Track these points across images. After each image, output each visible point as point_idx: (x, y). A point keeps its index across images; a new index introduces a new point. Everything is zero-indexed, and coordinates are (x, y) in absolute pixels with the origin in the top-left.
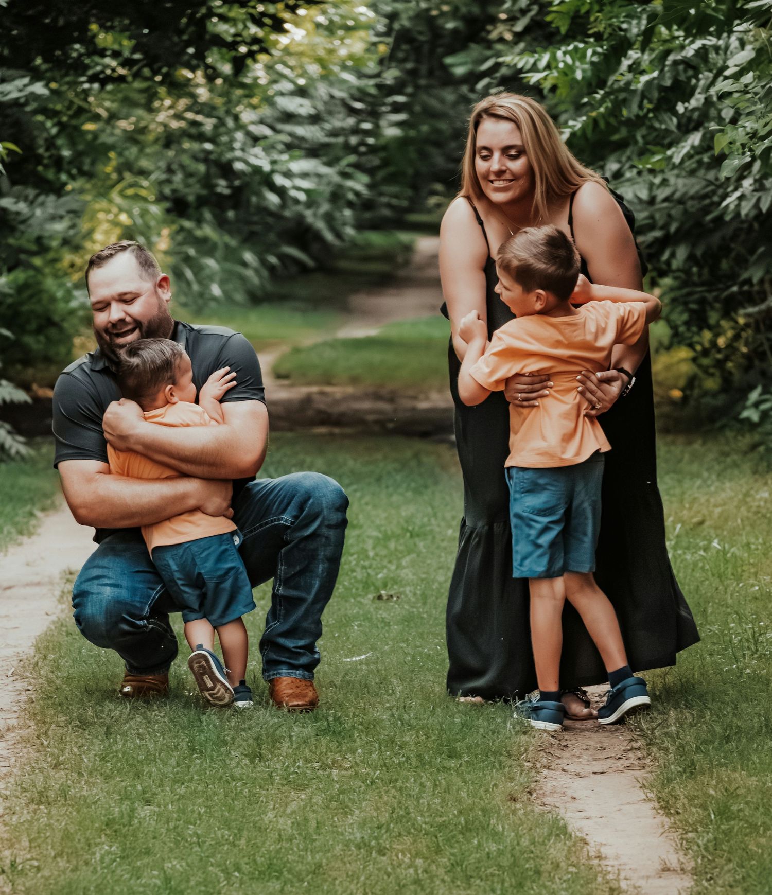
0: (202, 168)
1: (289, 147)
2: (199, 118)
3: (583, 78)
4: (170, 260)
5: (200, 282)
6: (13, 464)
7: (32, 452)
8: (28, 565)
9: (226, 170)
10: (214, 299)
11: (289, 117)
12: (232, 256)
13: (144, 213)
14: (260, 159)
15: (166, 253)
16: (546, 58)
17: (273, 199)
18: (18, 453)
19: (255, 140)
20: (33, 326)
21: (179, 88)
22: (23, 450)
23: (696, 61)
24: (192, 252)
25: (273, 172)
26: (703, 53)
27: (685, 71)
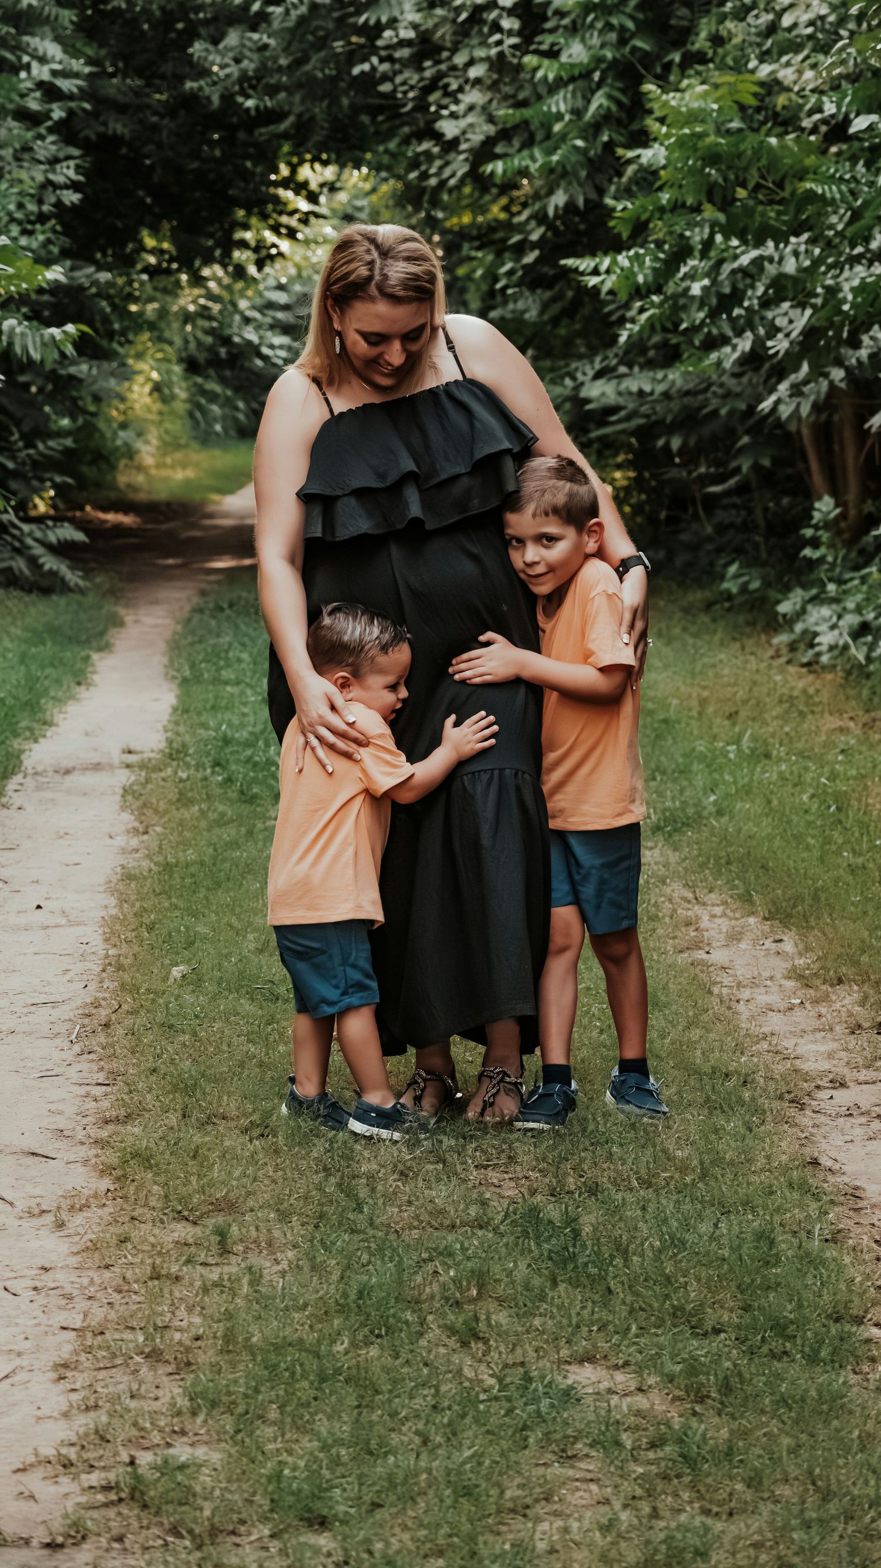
0: (209, 340)
1: (272, 327)
2: (210, 304)
3: (645, 282)
4: (188, 406)
5: (206, 422)
6: (71, 595)
7: (88, 584)
8: (87, 734)
9: (227, 341)
10: (217, 434)
11: (271, 305)
12: (228, 403)
13: (169, 372)
14: (251, 335)
15: (184, 401)
16: (606, 262)
17: (259, 363)
18: (76, 585)
19: (247, 320)
20: (88, 458)
21: (198, 280)
22: (81, 583)
23: (753, 270)
24: (203, 401)
25: (260, 345)
26: (758, 262)
27: (743, 279)
